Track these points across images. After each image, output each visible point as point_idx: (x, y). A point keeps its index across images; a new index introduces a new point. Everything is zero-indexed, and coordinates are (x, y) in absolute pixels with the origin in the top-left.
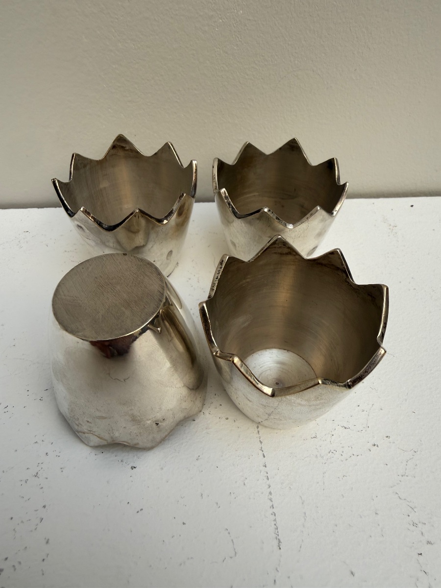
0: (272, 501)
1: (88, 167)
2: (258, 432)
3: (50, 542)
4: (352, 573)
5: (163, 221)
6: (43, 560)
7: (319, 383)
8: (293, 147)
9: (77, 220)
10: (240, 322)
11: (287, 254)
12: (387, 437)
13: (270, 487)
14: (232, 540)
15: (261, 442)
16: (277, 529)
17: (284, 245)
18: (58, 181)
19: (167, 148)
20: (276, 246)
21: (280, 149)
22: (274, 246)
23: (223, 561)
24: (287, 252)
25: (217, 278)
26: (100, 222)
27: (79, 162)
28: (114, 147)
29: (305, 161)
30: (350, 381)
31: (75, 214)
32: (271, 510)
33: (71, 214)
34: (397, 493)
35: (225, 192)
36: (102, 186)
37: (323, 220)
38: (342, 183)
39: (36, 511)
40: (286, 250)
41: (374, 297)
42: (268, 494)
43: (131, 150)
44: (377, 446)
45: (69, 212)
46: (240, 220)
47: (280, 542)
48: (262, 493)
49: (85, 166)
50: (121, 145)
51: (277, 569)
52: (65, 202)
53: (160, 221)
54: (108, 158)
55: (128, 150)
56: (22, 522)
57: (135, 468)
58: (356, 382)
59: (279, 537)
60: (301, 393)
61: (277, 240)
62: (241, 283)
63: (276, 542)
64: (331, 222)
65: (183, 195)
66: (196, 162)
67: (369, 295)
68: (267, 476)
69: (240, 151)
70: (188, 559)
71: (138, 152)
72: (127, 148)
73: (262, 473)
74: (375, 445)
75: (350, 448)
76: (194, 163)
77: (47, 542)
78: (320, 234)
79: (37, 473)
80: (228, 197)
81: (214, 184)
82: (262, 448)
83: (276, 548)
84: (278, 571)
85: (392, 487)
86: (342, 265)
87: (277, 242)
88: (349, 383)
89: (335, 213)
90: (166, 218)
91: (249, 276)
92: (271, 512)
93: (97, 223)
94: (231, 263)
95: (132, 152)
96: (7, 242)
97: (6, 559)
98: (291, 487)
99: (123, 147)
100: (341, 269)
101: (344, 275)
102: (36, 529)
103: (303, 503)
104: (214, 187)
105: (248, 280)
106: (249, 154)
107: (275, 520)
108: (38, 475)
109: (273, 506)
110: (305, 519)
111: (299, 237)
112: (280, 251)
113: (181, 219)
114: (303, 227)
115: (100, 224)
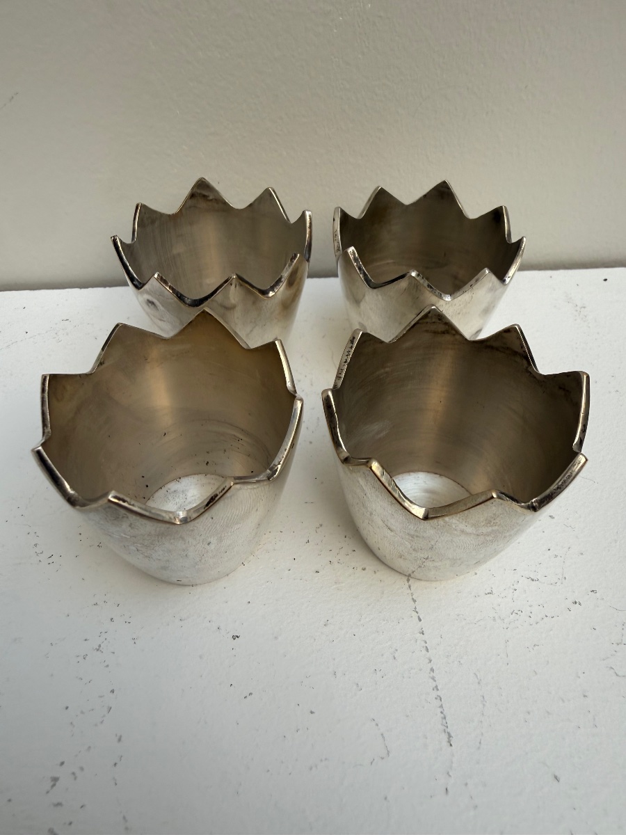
0: (435, 681)
1: (157, 224)
2: (410, 587)
3: (123, 739)
4: (556, 778)
5: (268, 293)
6: (115, 764)
7: (492, 497)
8: (443, 193)
9: (148, 293)
10: (374, 429)
11: (443, 333)
12: (593, 591)
13: (430, 661)
14: (382, 735)
15: (414, 601)
16: (445, 718)
17: (439, 320)
18: (120, 240)
19: (267, 197)
20: (428, 320)
21: (425, 196)
22: (425, 321)
23: (372, 763)
24: (443, 329)
25: (345, 362)
26: (181, 295)
27: (146, 216)
28: (192, 196)
29: (460, 212)
30: (536, 501)
31: (144, 285)
32: (435, 694)
33: (139, 286)
34: (612, 668)
35: (353, 251)
36: (175, 252)
37: (492, 289)
38: (514, 239)
39: (101, 697)
40: (441, 328)
41: (568, 391)
42: (429, 670)
43: (216, 200)
44: (580, 604)
45: (136, 283)
46: (375, 290)
47: (450, 736)
48: (421, 670)
49: (153, 222)
50: (202, 194)
51: (448, 773)
52: (130, 268)
53: (264, 293)
54: (184, 211)
55: (211, 200)
56: (82, 712)
57: (238, 637)
58: (544, 502)
59: (449, 730)
60: (466, 512)
61: (429, 312)
62: (377, 373)
63: (445, 737)
64: (503, 293)
65: (296, 256)
66: (310, 213)
67: (560, 388)
68: (426, 647)
69: (369, 199)
70: (321, 760)
71: (225, 203)
72: (211, 198)
73: (418, 643)
74: (576, 603)
75: (541, 607)
76: (308, 213)
77: (120, 740)
78: (487, 311)
79: (100, 646)
80: (357, 259)
81: (336, 244)
82: (415, 608)
83: (445, 743)
84: (450, 776)
85: (604, 660)
86: (522, 347)
87: (430, 315)
88: (534, 504)
89: (508, 280)
90: (272, 288)
91: (389, 364)
92: (435, 696)
93: (177, 296)
94: (365, 342)
95: (217, 203)
96: (39, 334)
97: (62, 763)
98: (462, 662)
99: (205, 197)
100: (520, 354)
101: (525, 362)
102: (102, 722)
103: (479, 683)
104: (336, 248)
105: (387, 369)
106: (381, 203)
107: (441, 706)
108: (101, 649)
109: (436, 687)
110: (484, 705)
111: (459, 313)
112: (433, 327)
113: (292, 291)
114: (464, 298)
115: (180, 297)
